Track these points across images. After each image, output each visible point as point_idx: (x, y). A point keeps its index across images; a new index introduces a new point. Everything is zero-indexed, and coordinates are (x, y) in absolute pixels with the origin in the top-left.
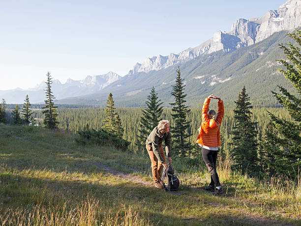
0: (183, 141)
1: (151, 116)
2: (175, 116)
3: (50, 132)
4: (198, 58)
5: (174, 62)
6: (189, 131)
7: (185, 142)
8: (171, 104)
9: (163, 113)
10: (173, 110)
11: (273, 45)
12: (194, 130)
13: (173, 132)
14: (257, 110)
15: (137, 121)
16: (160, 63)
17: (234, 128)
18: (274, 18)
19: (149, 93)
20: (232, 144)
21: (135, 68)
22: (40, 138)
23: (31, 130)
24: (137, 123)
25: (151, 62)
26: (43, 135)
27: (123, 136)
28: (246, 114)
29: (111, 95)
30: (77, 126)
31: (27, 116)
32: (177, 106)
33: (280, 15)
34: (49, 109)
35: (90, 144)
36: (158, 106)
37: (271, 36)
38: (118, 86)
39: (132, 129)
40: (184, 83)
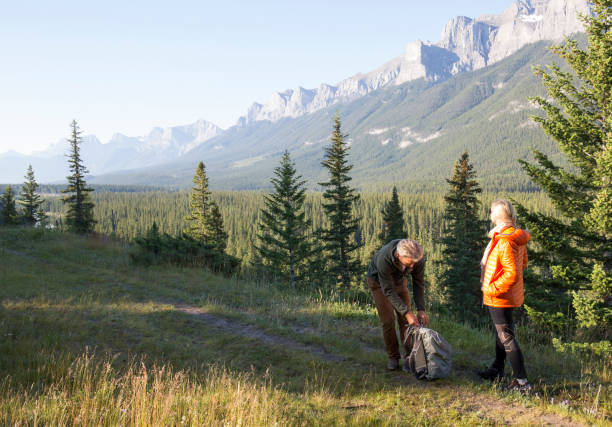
0: (345, 258)
1: (283, 208)
2: (330, 208)
3: (79, 240)
4: (374, 93)
5: (329, 101)
6: (358, 238)
7: (350, 258)
8: (323, 184)
9: (305, 201)
10: (326, 196)
11: (524, 68)
12: (368, 236)
13: (326, 239)
14: (491, 196)
15: (255, 218)
16: (300, 104)
17: (445, 231)
18: (524, 16)
19: (278, 162)
20: (442, 262)
21: (251, 113)
22: (57, 253)
23: (39, 236)
24: (254, 222)
25: (283, 101)
26: (63, 245)
27: (225, 247)
28: (469, 204)
29: (202, 166)
30: (133, 228)
31: (31, 208)
32: (333, 188)
33: (536, 11)
34: (75, 194)
35: (159, 264)
36: (296, 187)
37: (519, 51)
38: (216, 147)
39: (245, 233)
40: (349, 143)
